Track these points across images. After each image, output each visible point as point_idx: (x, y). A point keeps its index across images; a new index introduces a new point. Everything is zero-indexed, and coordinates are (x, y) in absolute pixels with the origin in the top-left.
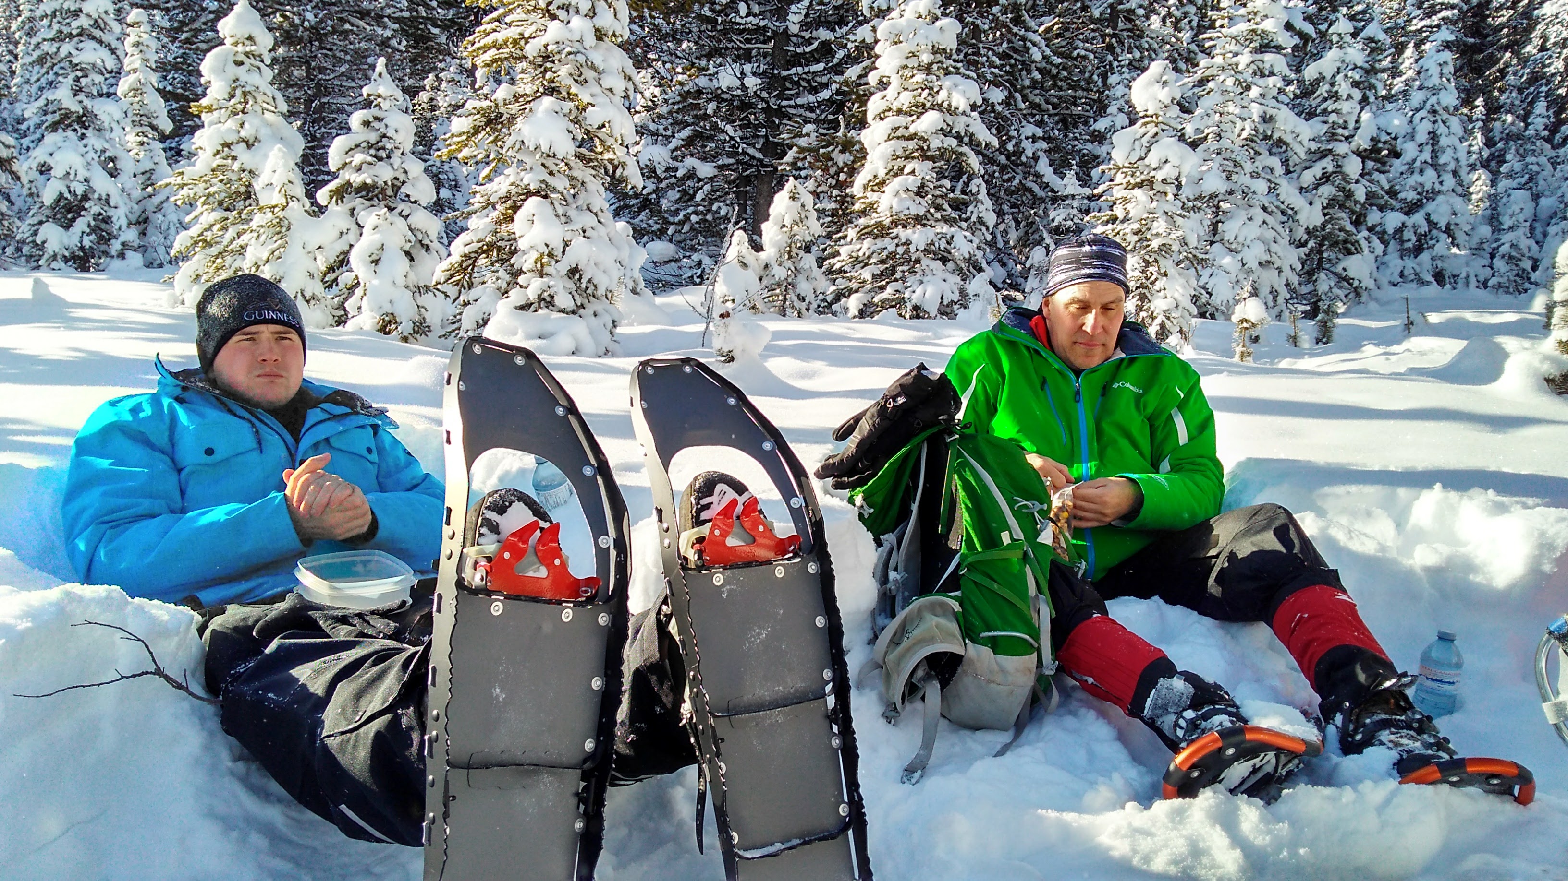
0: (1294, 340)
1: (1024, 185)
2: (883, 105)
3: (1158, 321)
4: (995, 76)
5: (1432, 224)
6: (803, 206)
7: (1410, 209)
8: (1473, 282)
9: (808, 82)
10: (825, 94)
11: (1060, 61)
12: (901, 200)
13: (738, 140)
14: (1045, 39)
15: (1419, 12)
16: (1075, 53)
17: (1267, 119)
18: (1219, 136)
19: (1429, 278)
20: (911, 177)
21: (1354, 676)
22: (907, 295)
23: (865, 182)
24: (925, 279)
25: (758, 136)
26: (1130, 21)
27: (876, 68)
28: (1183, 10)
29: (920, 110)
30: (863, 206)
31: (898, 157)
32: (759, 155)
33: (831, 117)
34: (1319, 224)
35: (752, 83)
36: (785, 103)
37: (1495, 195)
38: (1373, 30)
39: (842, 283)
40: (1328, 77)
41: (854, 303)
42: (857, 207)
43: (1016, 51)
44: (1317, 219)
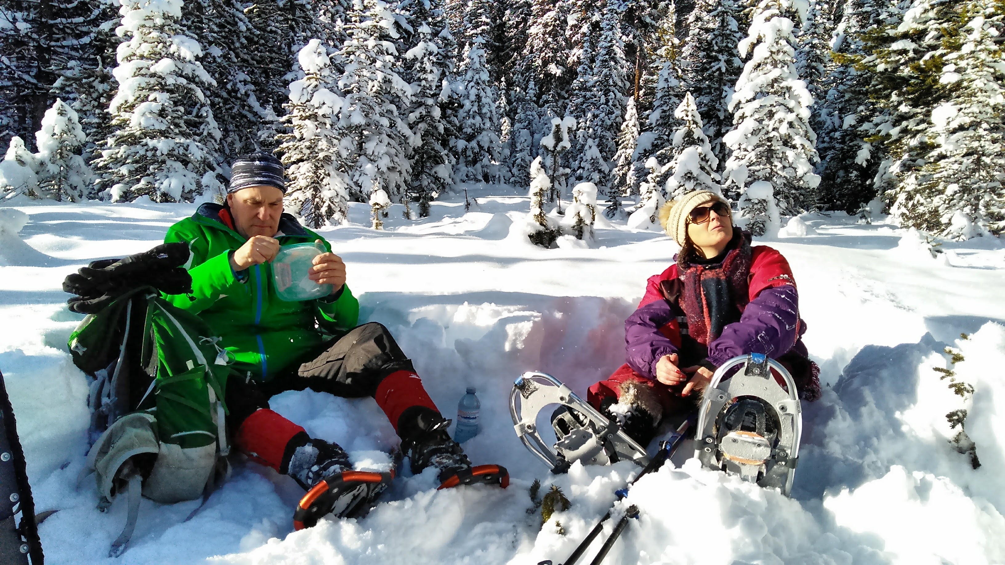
0: (407, 215)
1: (241, 113)
2: (129, 52)
3: (326, 204)
4: (215, 38)
5: (481, 147)
6: (70, 120)
7: (469, 138)
8: (502, 180)
9: (72, 29)
10: (86, 40)
11: (258, 32)
12: (148, 119)
13: (14, 68)
14: (249, 18)
15: (470, 25)
16: (269, 29)
17: (387, 81)
18: (359, 90)
19: (480, 178)
20: (154, 104)
21: (417, 425)
22: (157, 185)
23: (119, 105)
24: (170, 175)
25: (31, 67)
26: (304, 12)
27: (122, 25)
28: (335, 9)
29: (158, 57)
30: (118, 122)
31: (143, 89)
32: (34, 81)
33: (92, 56)
34: (420, 145)
35: (23, 27)
36: (53, 43)
37: (514, 131)
38: (445, 33)
39: (107, 177)
40: (420, 59)
41: (116, 191)
42: (114, 122)
43: (229, 23)
44: (419, 143)
